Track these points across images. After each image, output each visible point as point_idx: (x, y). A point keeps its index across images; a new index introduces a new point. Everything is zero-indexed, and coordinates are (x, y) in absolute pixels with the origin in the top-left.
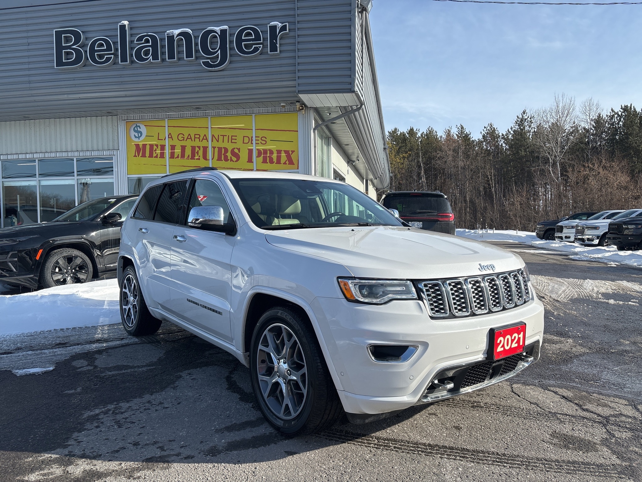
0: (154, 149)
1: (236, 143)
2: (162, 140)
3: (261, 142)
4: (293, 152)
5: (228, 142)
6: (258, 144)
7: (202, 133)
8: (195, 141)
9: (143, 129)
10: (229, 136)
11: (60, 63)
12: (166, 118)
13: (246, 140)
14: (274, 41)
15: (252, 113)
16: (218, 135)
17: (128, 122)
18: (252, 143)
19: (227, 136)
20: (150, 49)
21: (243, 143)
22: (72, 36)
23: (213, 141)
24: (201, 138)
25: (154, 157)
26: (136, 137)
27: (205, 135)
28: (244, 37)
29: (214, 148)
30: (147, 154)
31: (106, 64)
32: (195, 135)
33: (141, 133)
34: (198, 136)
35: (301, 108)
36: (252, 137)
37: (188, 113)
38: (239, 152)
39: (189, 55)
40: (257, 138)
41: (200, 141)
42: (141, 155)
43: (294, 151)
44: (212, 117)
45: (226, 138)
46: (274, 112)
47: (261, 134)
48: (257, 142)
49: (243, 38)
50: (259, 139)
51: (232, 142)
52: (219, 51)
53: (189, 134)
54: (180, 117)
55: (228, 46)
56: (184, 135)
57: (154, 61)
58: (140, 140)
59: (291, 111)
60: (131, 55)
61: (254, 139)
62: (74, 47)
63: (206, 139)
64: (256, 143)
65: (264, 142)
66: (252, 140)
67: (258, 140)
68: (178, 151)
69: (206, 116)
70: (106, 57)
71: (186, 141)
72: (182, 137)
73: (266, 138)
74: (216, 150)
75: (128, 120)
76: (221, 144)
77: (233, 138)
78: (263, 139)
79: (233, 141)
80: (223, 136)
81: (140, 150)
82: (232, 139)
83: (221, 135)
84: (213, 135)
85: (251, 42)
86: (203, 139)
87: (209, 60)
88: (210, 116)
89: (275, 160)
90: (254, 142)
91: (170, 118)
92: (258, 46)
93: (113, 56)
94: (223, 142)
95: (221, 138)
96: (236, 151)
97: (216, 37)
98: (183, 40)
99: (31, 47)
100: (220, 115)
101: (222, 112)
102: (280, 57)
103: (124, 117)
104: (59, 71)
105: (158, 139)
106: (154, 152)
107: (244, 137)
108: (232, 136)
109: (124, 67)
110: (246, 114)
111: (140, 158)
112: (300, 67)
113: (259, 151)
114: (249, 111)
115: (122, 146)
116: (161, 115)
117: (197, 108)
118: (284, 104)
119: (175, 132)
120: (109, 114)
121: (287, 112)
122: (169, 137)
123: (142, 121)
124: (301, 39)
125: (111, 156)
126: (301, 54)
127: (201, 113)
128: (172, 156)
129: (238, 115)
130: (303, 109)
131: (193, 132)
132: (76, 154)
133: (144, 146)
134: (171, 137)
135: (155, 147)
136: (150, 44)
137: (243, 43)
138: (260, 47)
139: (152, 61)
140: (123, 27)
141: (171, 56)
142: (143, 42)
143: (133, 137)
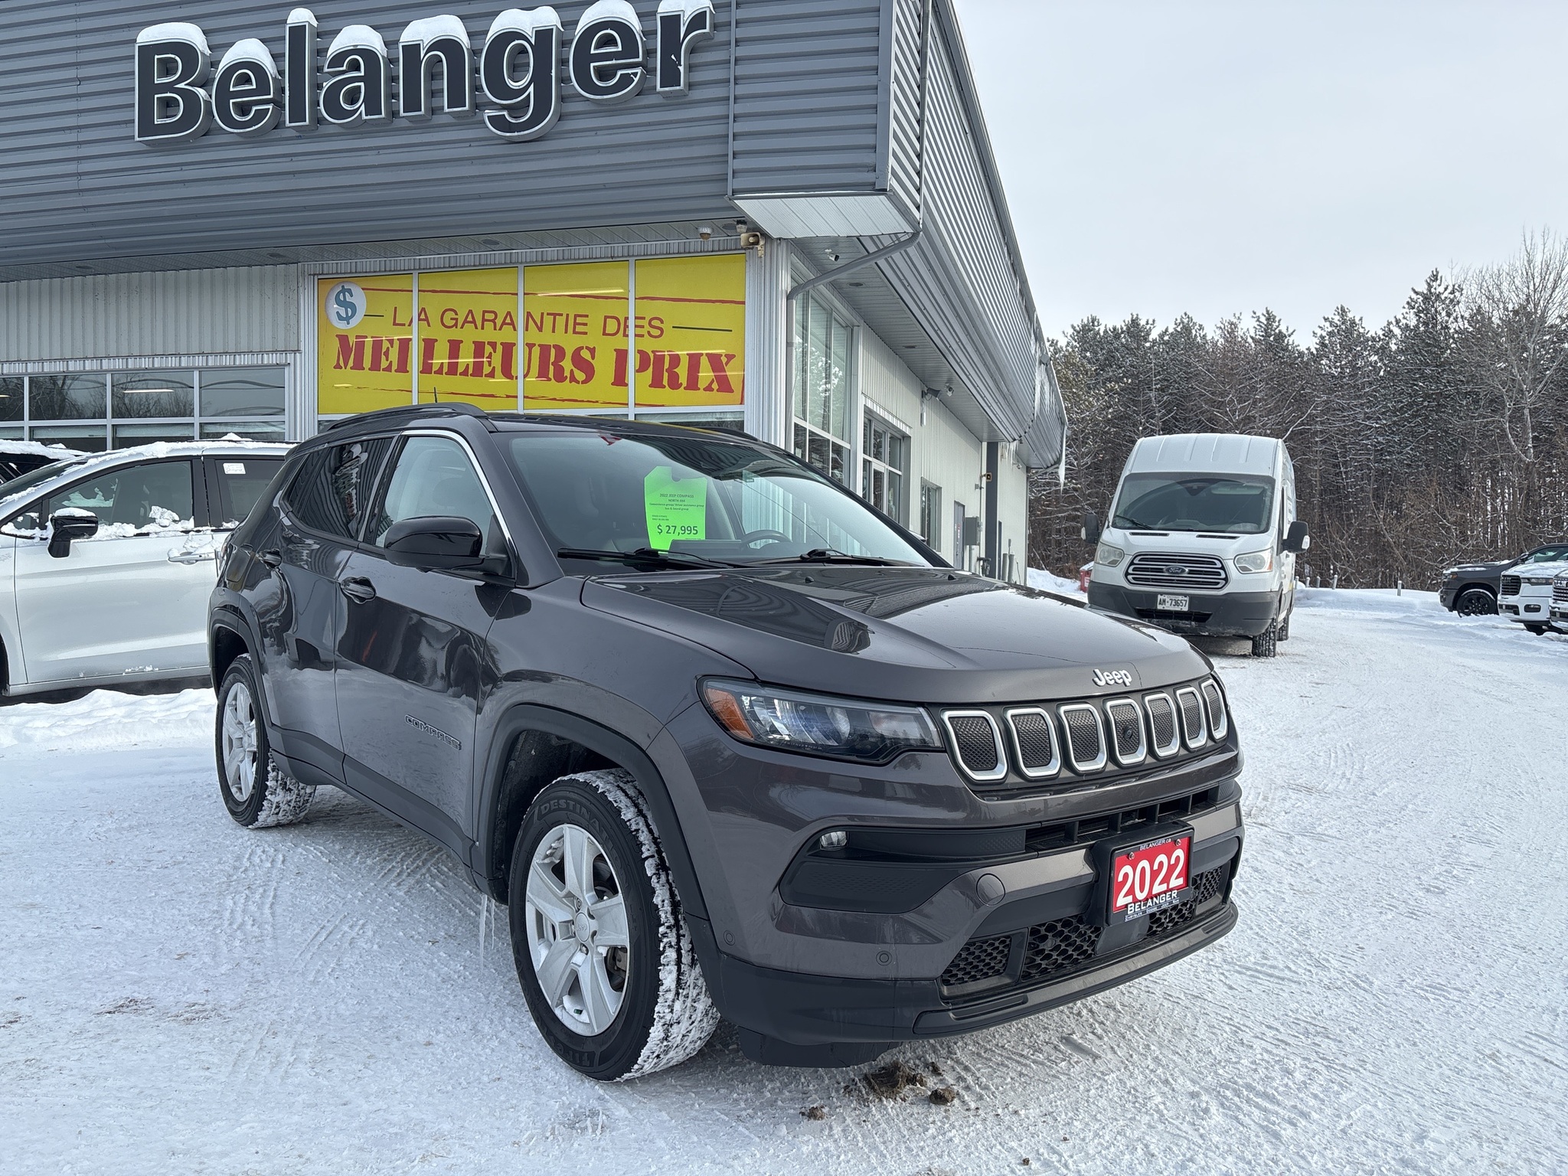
0: (384, 350)
1: (586, 333)
2: (404, 325)
3: (649, 332)
4: (730, 357)
5: (566, 332)
6: (642, 336)
7: (501, 306)
8: (483, 328)
9: (359, 297)
10: (568, 315)
11: (147, 126)
12: (414, 269)
13: (612, 326)
14: (673, 57)
15: (629, 256)
16: (542, 314)
17: (322, 279)
18: (626, 335)
19: (565, 316)
20: (360, 87)
21: (604, 334)
22: (177, 58)
23: (527, 330)
24: (499, 322)
25: (384, 370)
26: (340, 318)
27: (509, 313)
28: (596, 48)
29: (530, 346)
30: (367, 361)
31: (254, 128)
32: (484, 312)
33: (353, 307)
34: (491, 316)
35: (751, 240)
36: (627, 319)
37: (468, 257)
38: (593, 358)
39: (456, 99)
40: (639, 322)
41: (495, 329)
42: (351, 363)
43: (734, 356)
44: (529, 265)
45: (560, 321)
46: (685, 253)
47: (651, 309)
48: (640, 331)
49: (592, 52)
50: (645, 323)
51: (575, 332)
52: (531, 89)
53: (470, 312)
54: (449, 267)
55: (553, 74)
56: (457, 314)
57: (369, 117)
58: (349, 326)
59: (724, 250)
60: (315, 104)
61: (631, 323)
62: (182, 85)
63: (512, 323)
64: (636, 335)
65: (656, 332)
66: (626, 326)
67: (643, 327)
68: (441, 356)
69: (510, 265)
70: (254, 108)
71: (462, 328)
72: (452, 319)
73: (662, 322)
74: (536, 351)
75: (322, 274)
76: (547, 338)
77: (579, 320)
78: (655, 323)
79: (579, 328)
80: (555, 315)
81: (350, 352)
82: (577, 324)
83: (548, 314)
84: (529, 314)
85: (614, 62)
86: (504, 323)
87: (505, 113)
88: (521, 263)
89: (683, 379)
90: (631, 331)
91: (424, 271)
92: (630, 71)
93: (270, 107)
94: (554, 331)
95: (548, 320)
96: (586, 355)
97: (525, 50)
98: (441, 61)
99: (85, 88)
100: (547, 261)
101: (551, 252)
102: (687, 99)
103: (313, 267)
104: (144, 147)
105: (395, 324)
106: (383, 357)
107: (606, 318)
108: (576, 316)
109: (298, 134)
110: (612, 257)
111: (348, 372)
112: (740, 127)
113: (643, 355)
114: (620, 249)
115: (308, 340)
116: (404, 262)
117: (486, 242)
118: (707, 230)
119: (435, 305)
120: (276, 258)
121: (719, 251)
122: (419, 320)
123: (356, 276)
124: (743, 51)
125: (281, 366)
126: (742, 89)
127: (499, 256)
128: (426, 369)
129: (592, 260)
130: (757, 243)
131: (479, 304)
132: (199, 361)
133: (361, 340)
134: (424, 319)
135: (386, 345)
136: (362, 74)
137: (592, 65)
138: (635, 74)
139: (364, 117)
140: (298, 32)
141: (412, 104)
142: (344, 68)
143: (334, 318)
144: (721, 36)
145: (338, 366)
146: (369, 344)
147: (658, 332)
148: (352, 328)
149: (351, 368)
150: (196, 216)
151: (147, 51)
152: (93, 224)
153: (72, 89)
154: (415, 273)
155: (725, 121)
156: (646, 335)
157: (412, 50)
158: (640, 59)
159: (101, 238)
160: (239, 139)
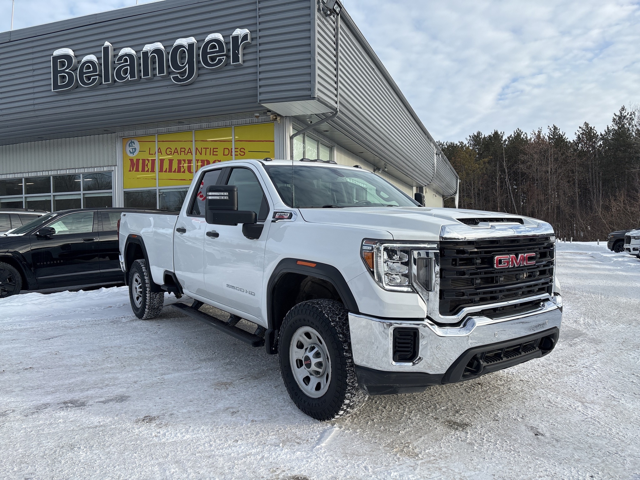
0: (146, 164)
1: (217, 155)
2: (153, 154)
3: (240, 154)
5: (210, 155)
6: (237, 155)
7: (187, 146)
8: (181, 154)
9: (137, 145)
10: (211, 148)
11: (56, 86)
12: (156, 133)
13: (226, 152)
14: (236, 51)
15: (232, 125)
16: (202, 148)
17: (124, 138)
18: (231, 155)
19: (209, 149)
20: (128, 68)
21: (224, 155)
22: (66, 61)
23: (196, 154)
24: (186, 152)
25: (146, 171)
26: (131, 153)
27: (190, 148)
28: (210, 50)
29: (198, 161)
30: (140, 169)
31: (92, 85)
32: (181, 148)
33: (135, 148)
34: (183, 150)
35: (274, 117)
36: (232, 149)
37: (174, 128)
39: (161, 71)
40: (236, 150)
41: (185, 155)
42: (135, 169)
44: (196, 130)
45: (208, 151)
46: (252, 123)
47: (240, 145)
48: (236, 153)
49: (208, 51)
50: (238, 150)
51: (213, 155)
52: (187, 66)
53: (176, 148)
54: (168, 132)
55: (195, 60)
56: (171, 150)
57: (131, 79)
59: (266, 122)
60: (113, 75)
61: (233, 150)
62: (67, 71)
63: (191, 152)
64: (235, 155)
65: (242, 154)
66: (232, 152)
67: (237, 152)
68: (166, 165)
69: (190, 130)
70: (92, 78)
71: (173, 154)
73: (245, 150)
74: (200, 162)
75: (124, 136)
76: (203, 157)
77: (215, 150)
78: (242, 150)
79: (215, 153)
80: (206, 148)
81: (134, 165)
83: (204, 148)
84: (197, 148)
85: (216, 54)
86: (188, 152)
87: (178, 75)
88: (193, 129)
90: (233, 154)
91: (159, 134)
92: (221, 58)
93: (97, 77)
94: (206, 155)
95: (204, 150)
97: (185, 52)
98: (156, 57)
99: (36, 73)
100: (203, 128)
101: (204, 125)
102: (243, 67)
103: (121, 134)
104: (56, 94)
105: (150, 154)
106: (146, 167)
107: (224, 149)
108: (214, 148)
109: (108, 86)
110: (226, 126)
111: (134, 172)
112: (261, 76)
114: (229, 123)
115: (119, 162)
116: (152, 131)
117: (179, 122)
118: (258, 115)
119: (164, 146)
120: (106, 131)
121: (264, 122)
122: (158, 152)
123: (136, 137)
124: (262, 48)
125: (110, 172)
126: (262, 62)
127: (186, 127)
128: (161, 170)
129: (219, 127)
130: (276, 119)
131: (179, 145)
132: (82, 171)
133: (138, 160)
134: (160, 151)
135: (147, 162)
136: (129, 63)
137: (208, 56)
138: (223, 59)
139: (130, 79)
140: (106, 49)
141: (146, 74)
142: (122, 61)
143: (128, 153)
144: (254, 43)
145: (130, 171)
146: (141, 162)
147: (243, 154)
148: (134, 156)
149: (135, 171)
150: (75, 118)
151: (56, 58)
152: (40, 122)
153: (30, 74)
155: (256, 74)
156: (239, 155)
157: (145, 54)
158: (225, 53)
159: (44, 127)
160: (88, 89)
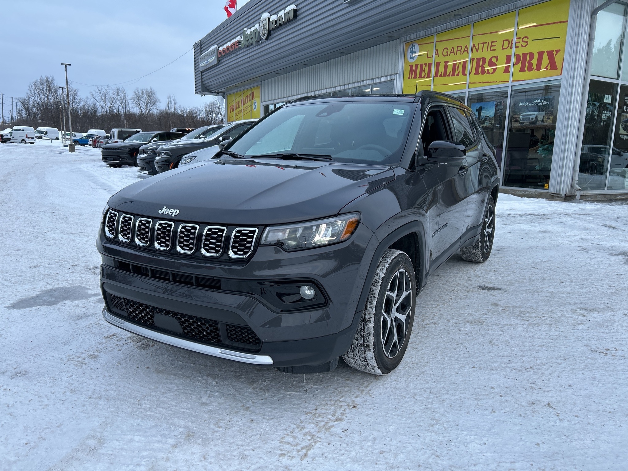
0: (423, 69)
1: (495, 50)
2: (430, 57)
3: (521, 45)
4: (557, 51)
5: (487, 51)
6: (518, 47)
7: (464, 43)
8: (457, 54)
9: (417, 48)
10: (488, 42)
13: (506, 43)
15: (516, 8)
16: (479, 44)
17: (406, 43)
18: (511, 48)
21: (503, 49)
23: (472, 52)
24: (462, 51)
25: (423, 77)
26: (411, 58)
27: (466, 46)
29: (473, 60)
30: (418, 75)
32: (458, 47)
33: (415, 53)
34: (459, 48)
36: (513, 39)
37: (453, 24)
38: (497, 61)
40: (518, 40)
41: (461, 55)
42: (413, 76)
43: (559, 50)
44: (475, 22)
45: (486, 45)
47: (524, 33)
48: (518, 45)
50: (520, 40)
51: (491, 50)
53: (453, 48)
54: (447, 29)
56: (448, 50)
58: (414, 61)
61: (514, 42)
63: (467, 50)
64: (516, 47)
65: (524, 44)
66: (512, 43)
67: (519, 42)
68: (441, 69)
69: (468, 23)
71: (449, 55)
72: (446, 52)
73: (528, 38)
74: (475, 61)
75: (406, 41)
76: (480, 55)
77: (493, 44)
78: (525, 39)
79: (493, 48)
80: (483, 43)
81: (413, 72)
82: (492, 46)
83: (481, 43)
84: (474, 45)
86: (464, 51)
88: (473, 21)
89: (534, 66)
90: (514, 46)
91: (438, 33)
94: (482, 51)
95: (481, 46)
96: (494, 60)
100: (482, 18)
101: (484, 14)
103: (404, 39)
105: (427, 58)
106: (423, 72)
107: (504, 41)
108: (492, 42)
110: (509, 10)
111: (412, 80)
113: (518, 56)
115: (400, 71)
116: (431, 30)
117: (456, 15)
119: (441, 47)
120: (391, 38)
122: (435, 54)
123: (416, 40)
125: (393, 80)
127: (464, 20)
128: (436, 75)
129: (500, 14)
131: (456, 44)
132: (372, 82)
133: (416, 66)
134: (437, 54)
135: (424, 66)
143: (409, 58)
145: (409, 78)
146: (419, 67)
147: (525, 44)
149: (413, 78)
154: (435, 34)
